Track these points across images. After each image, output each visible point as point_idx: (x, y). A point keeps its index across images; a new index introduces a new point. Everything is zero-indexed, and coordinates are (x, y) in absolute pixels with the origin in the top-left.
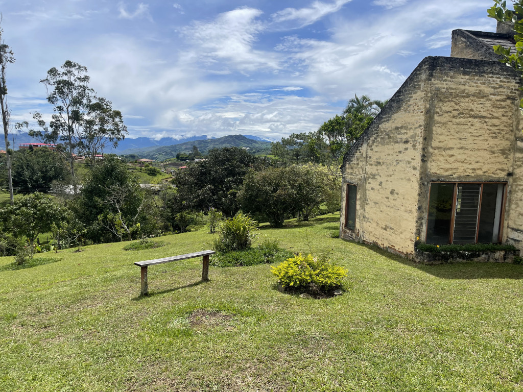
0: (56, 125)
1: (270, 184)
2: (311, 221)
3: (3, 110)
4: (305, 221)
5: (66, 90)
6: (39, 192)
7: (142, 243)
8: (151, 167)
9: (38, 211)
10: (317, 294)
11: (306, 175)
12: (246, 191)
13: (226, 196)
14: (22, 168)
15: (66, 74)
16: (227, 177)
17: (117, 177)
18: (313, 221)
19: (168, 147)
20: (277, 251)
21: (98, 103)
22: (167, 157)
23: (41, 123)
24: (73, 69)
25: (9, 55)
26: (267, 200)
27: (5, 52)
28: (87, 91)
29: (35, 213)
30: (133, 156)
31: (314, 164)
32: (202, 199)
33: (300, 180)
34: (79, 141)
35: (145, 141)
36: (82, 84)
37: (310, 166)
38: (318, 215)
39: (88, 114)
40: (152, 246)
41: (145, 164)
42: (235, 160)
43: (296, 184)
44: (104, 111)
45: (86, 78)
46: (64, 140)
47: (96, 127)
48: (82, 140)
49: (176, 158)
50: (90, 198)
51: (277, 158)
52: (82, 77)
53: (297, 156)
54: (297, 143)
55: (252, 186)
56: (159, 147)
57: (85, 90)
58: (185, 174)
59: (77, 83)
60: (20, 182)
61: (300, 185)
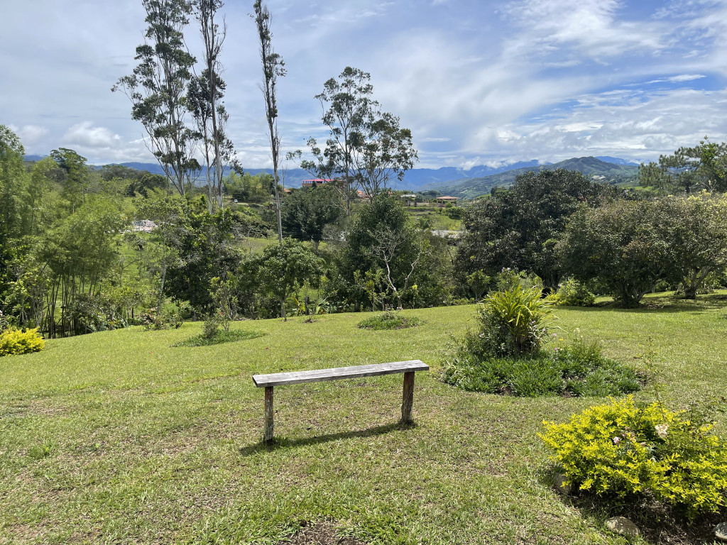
0: (332, 154)
1: (617, 230)
2: (700, 299)
3: (272, 137)
4: (688, 299)
5: (344, 106)
6: (293, 238)
7: (385, 318)
8: (454, 207)
9: (288, 262)
10: (663, 525)
11: (692, 213)
12: (571, 241)
13: (539, 249)
14: (296, 208)
15: (346, 86)
16: (544, 218)
17: (390, 219)
18: (706, 299)
19: (480, 179)
20: (597, 365)
21: (382, 121)
22: (478, 193)
23: (316, 151)
24: (353, 78)
25: (279, 66)
26: (607, 259)
27: (276, 64)
28: (368, 105)
29: (285, 266)
30: (433, 194)
31: (713, 195)
32: (500, 252)
33: (678, 223)
34: (357, 172)
35: (450, 172)
36: (363, 96)
37: (704, 197)
38: (716, 288)
39: (371, 136)
40: (397, 325)
41: (446, 204)
42: (560, 189)
43: (670, 230)
44: (390, 131)
45: (368, 89)
46: (339, 172)
47: (378, 154)
48: (362, 172)
49: (490, 195)
50: (356, 248)
51: (648, 189)
52: (364, 86)
53: (688, 185)
54: (689, 163)
55: (581, 232)
56: (468, 180)
57: (366, 103)
58: (477, 214)
59: (358, 96)
60: (293, 226)
61: (678, 233)
